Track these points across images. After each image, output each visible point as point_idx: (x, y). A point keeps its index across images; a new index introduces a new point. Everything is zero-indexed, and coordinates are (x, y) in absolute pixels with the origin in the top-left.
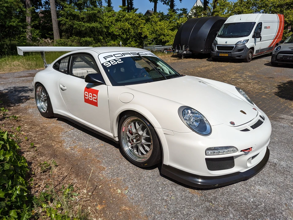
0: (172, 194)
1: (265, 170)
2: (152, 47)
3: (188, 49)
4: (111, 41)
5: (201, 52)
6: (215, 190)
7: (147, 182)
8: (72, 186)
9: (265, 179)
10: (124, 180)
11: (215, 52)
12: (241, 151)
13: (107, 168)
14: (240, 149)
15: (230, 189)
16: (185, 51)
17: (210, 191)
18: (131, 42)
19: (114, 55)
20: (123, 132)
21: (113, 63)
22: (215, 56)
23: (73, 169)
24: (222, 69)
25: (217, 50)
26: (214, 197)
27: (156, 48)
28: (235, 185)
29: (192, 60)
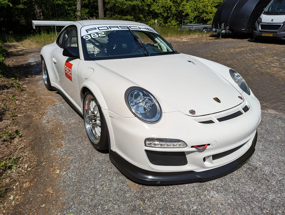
0: (108, 184)
1: (237, 173)
2: (190, 25)
3: (228, 28)
4: (152, 20)
5: (243, 31)
6: (159, 187)
7: (92, 167)
8: (19, 159)
9: (229, 185)
10: (71, 160)
11: (258, 31)
12: (192, 147)
13: (65, 146)
14: (190, 145)
15: (177, 189)
16: (224, 29)
17: (152, 187)
18: (172, 20)
19: (98, 28)
20: (87, 110)
21: (93, 36)
22: (257, 36)
23: (33, 142)
24: (261, 50)
25: (260, 29)
26: (152, 195)
27: (194, 27)
28: (187, 185)
29: (230, 40)
